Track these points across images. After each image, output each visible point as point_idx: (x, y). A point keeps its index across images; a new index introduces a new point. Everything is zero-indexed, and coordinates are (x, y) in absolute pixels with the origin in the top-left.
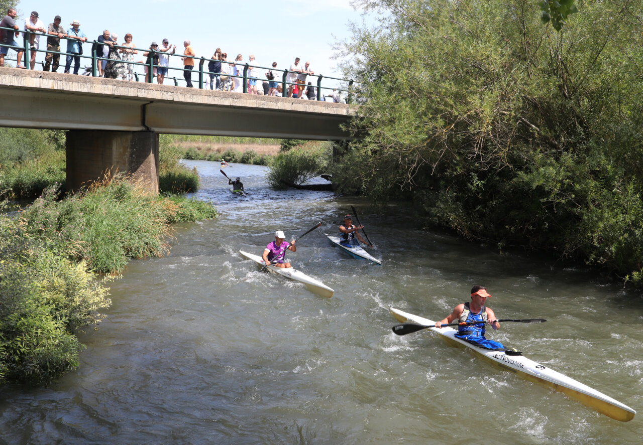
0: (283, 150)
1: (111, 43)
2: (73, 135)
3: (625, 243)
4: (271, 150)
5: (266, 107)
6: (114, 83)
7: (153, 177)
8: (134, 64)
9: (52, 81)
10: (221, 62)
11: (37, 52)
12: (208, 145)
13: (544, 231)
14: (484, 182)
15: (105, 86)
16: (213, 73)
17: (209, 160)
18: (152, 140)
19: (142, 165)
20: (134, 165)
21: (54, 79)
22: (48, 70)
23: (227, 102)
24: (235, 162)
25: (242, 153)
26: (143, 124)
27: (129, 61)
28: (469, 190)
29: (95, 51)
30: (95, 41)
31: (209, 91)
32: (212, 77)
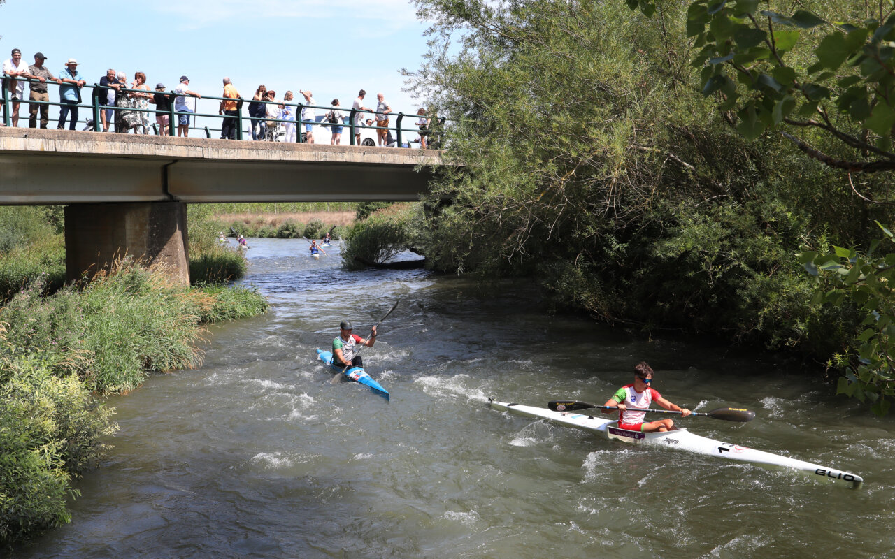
0: (359, 217)
1: (117, 85)
2: (73, 211)
3: (821, 317)
4: (344, 219)
5: (328, 160)
6: (123, 138)
7: (180, 262)
8: (148, 112)
9: (41, 140)
10: (265, 103)
11: (21, 104)
12: (259, 217)
13: (712, 306)
14: (626, 245)
15: (112, 143)
16: (255, 118)
17: (261, 236)
18: (178, 212)
19: (165, 247)
20: (154, 247)
21: (43, 138)
22: (35, 127)
23: (275, 156)
24: (297, 237)
25: (306, 224)
26: (165, 191)
27: (142, 108)
28: (608, 257)
29: (97, 98)
30: (95, 84)
31: (251, 143)
32: (254, 124)
